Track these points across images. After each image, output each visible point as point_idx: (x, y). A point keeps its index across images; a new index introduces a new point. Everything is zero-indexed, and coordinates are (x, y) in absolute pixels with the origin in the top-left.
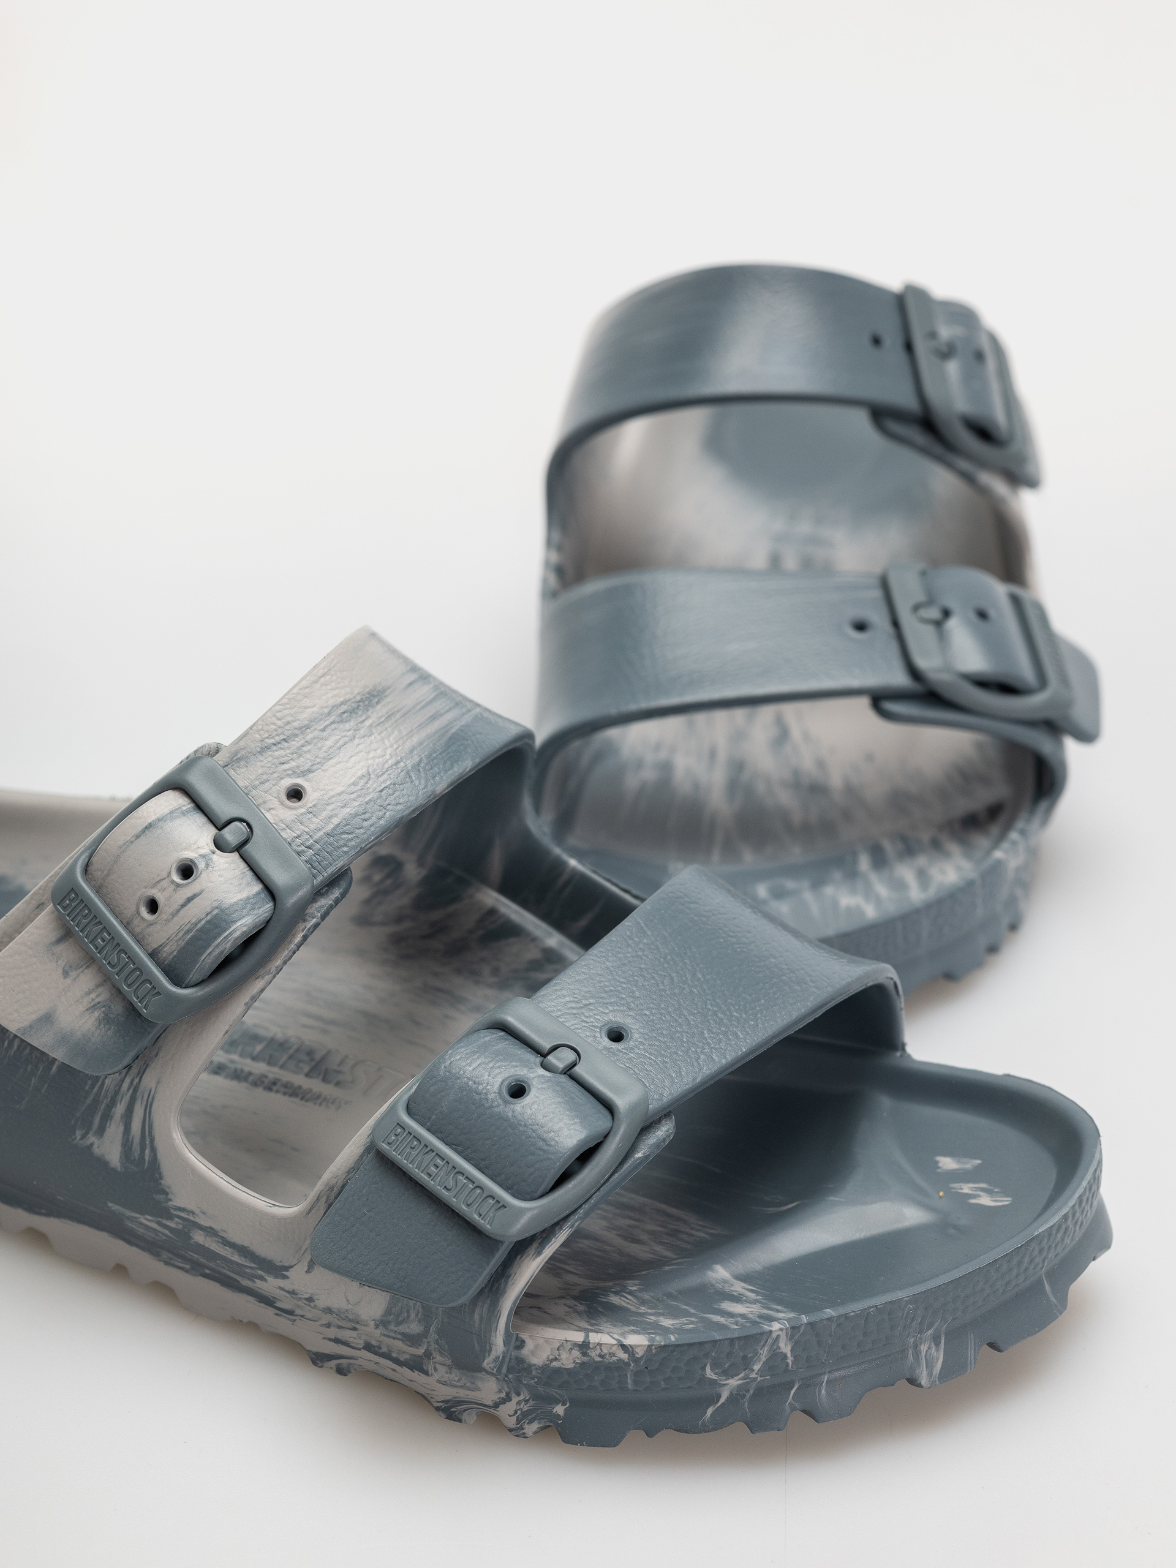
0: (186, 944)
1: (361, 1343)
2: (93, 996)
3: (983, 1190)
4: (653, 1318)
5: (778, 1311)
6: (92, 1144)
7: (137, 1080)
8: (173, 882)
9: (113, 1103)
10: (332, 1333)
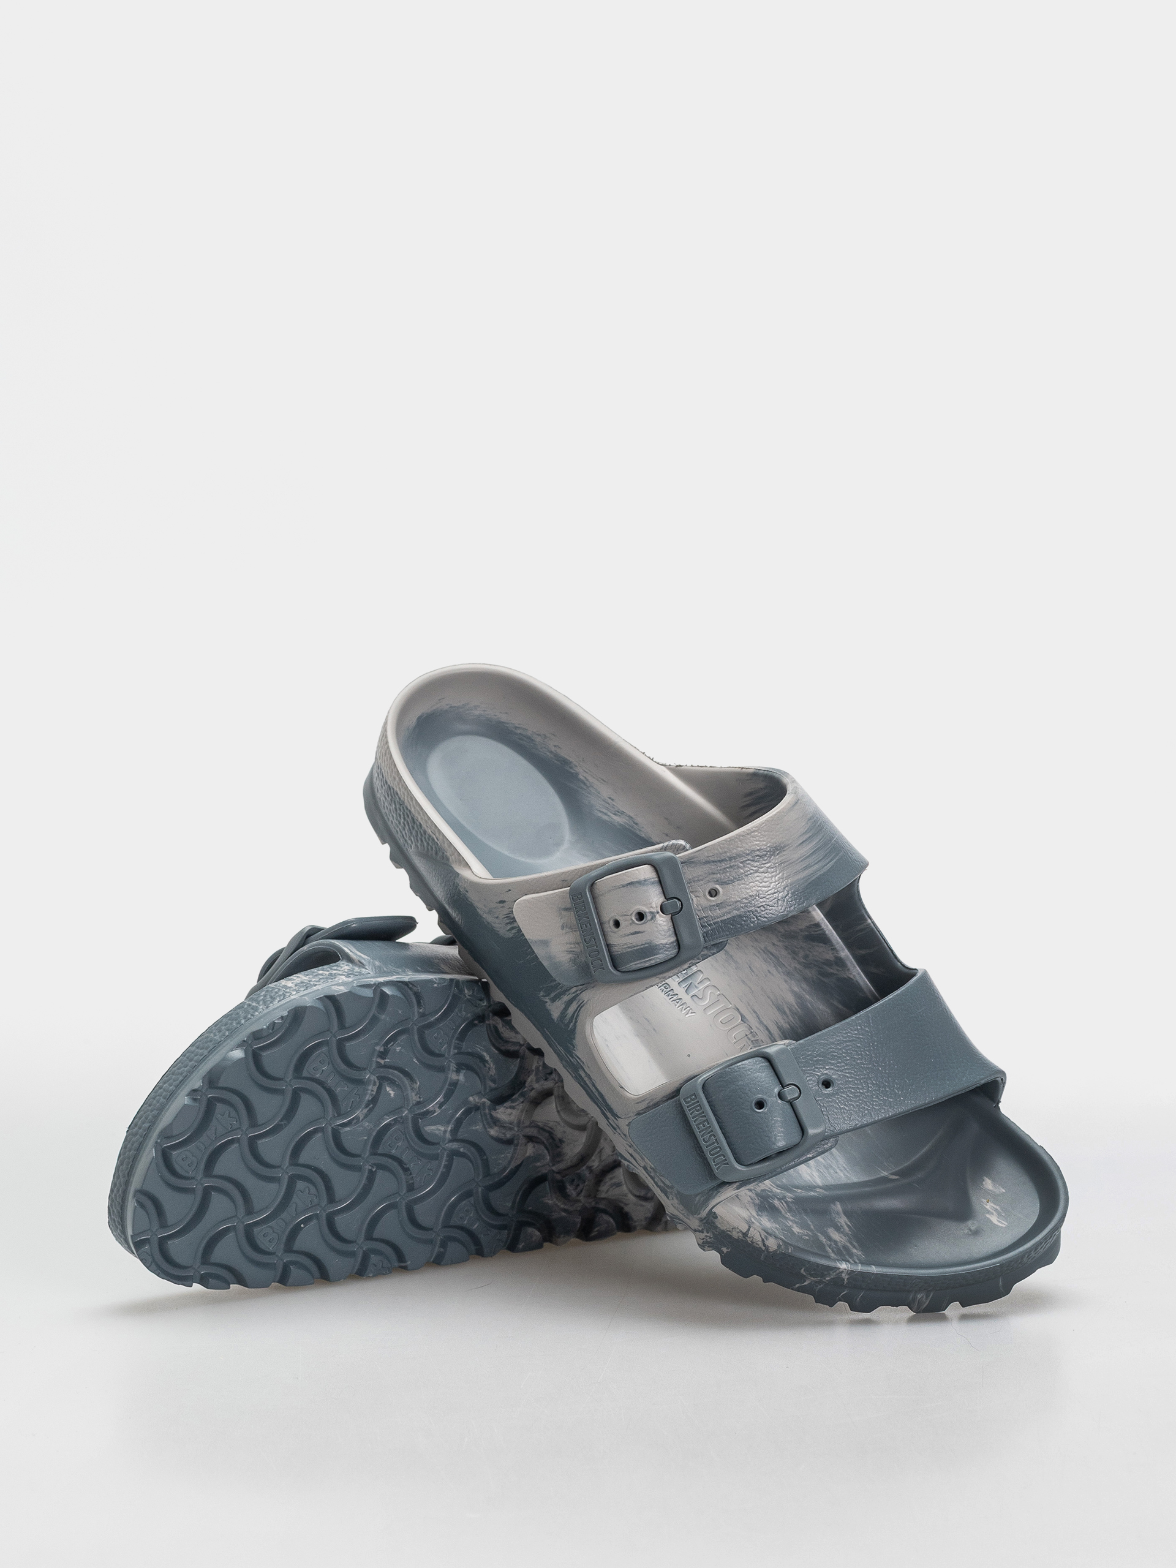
0: (626, 952)
1: (643, 1164)
2: (573, 946)
3: (996, 1210)
4: (790, 1223)
5: (854, 1247)
6: (547, 1002)
7: (578, 992)
8: (632, 919)
9: (564, 993)
10: (631, 1151)
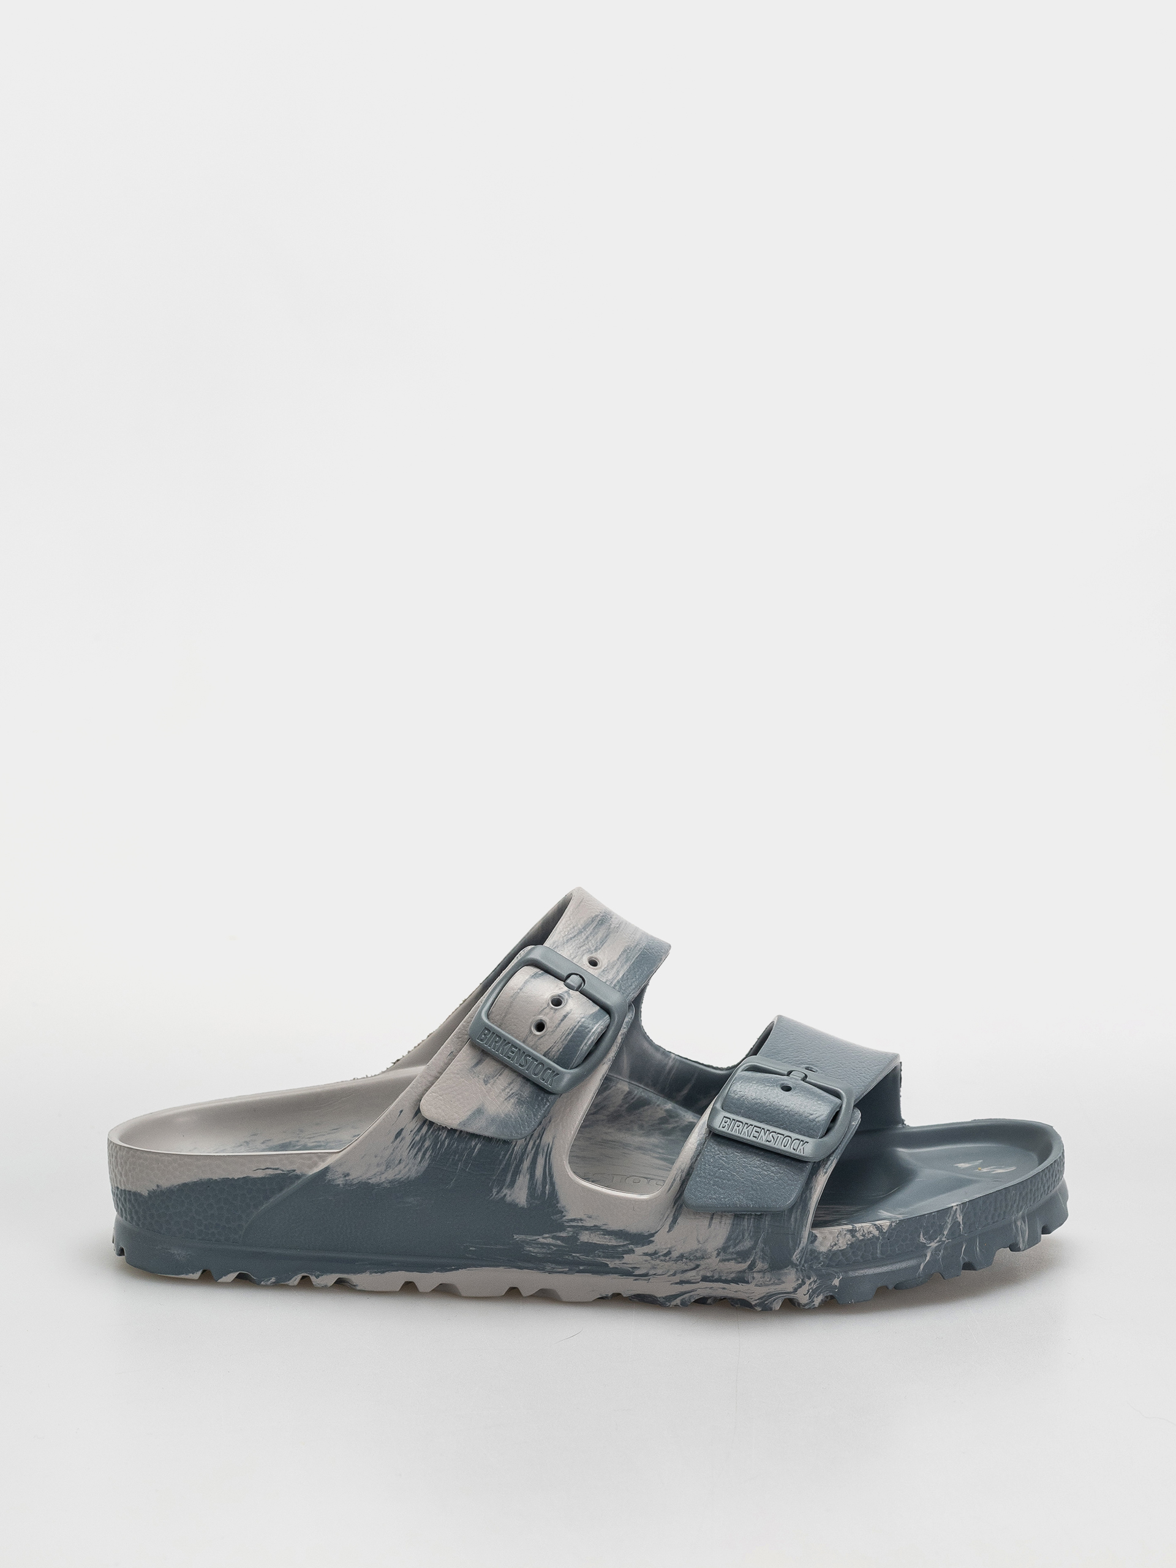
0: (569, 1042)
1: (699, 1278)
2: (507, 1090)
6: (505, 1195)
7: (538, 1141)
8: (552, 1008)
9: (521, 1161)
10: (677, 1278)
